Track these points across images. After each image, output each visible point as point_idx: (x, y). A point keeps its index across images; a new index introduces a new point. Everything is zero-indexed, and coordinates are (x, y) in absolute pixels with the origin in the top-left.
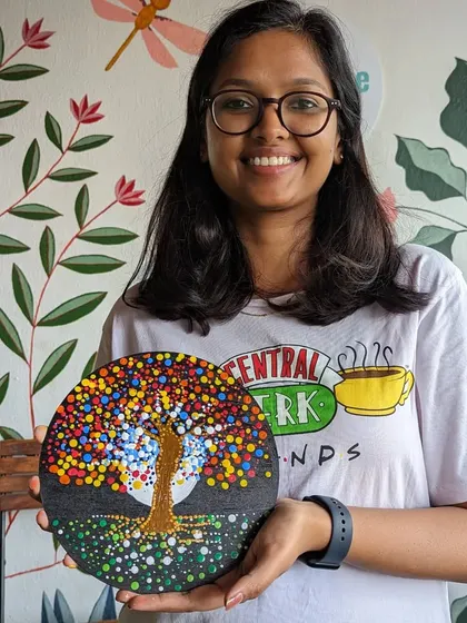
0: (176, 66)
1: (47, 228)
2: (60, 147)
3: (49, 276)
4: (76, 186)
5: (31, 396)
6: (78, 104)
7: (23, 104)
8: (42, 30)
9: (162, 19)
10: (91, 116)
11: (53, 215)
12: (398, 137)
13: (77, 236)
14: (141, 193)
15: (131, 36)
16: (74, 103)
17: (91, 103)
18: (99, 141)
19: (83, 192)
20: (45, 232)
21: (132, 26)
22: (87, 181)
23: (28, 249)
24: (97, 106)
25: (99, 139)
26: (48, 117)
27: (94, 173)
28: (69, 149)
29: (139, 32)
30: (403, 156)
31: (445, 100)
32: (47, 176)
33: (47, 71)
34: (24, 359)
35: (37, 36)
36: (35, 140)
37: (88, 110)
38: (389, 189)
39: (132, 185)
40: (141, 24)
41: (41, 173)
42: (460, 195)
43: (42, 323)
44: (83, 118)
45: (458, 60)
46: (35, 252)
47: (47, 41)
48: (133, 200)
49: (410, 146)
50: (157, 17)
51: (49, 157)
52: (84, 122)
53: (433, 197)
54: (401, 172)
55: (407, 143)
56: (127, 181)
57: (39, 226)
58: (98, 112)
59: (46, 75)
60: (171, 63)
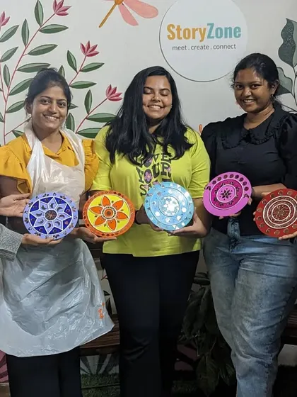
0: (137, 24)
1: (70, 114)
2: (75, 69)
4: (86, 90)
6: (85, 46)
7: (55, 46)
8: (64, 5)
10: (92, 53)
11: (73, 107)
13: (86, 118)
14: (120, 94)
15: (113, 8)
16: (83, 45)
17: (91, 46)
18: (97, 66)
19: (89, 94)
22: (91, 88)
24: (95, 47)
25: (97, 65)
26: (69, 54)
27: (95, 84)
28: (80, 71)
29: (117, 6)
33: (67, 28)
35: (61, 9)
36: (62, 66)
37: (90, 50)
39: (115, 89)
40: (118, 1)
42: (289, 92)
44: (88, 54)
45: (287, 20)
47: (67, 12)
48: (116, 98)
51: (70, 75)
52: (88, 56)
56: (113, 87)
58: (95, 50)
59: (66, 30)
60: (134, 23)
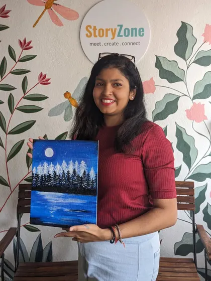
0: (62, 25)
1: (11, 94)
2: (15, 60)
3: (12, 114)
4: (23, 76)
5: (7, 162)
6: (22, 41)
8: (6, 9)
9: (56, 4)
10: (27, 47)
11: (13, 89)
12: (156, 56)
13: (23, 98)
14: (49, 80)
15: (43, 12)
16: (20, 41)
17: (27, 41)
18: (31, 58)
19: (25, 80)
20: (10, 96)
21: (43, 8)
22: (27, 74)
23: (3, 103)
24: (30, 43)
25: (31, 56)
26: (10, 48)
27: (29, 71)
28: (19, 61)
29: (47, 10)
30: (158, 64)
31: (177, 40)
32: (10, 73)
33: (8, 27)
34: (3, 147)
35: (4, 12)
36: (4, 57)
37: (26, 44)
38: (152, 78)
39: (45, 75)
40: (48, 7)
41: (8, 71)
42: (182, 80)
43: (10, 133)
44: (24, 48)
46: (6, 104)
47: (8, 14)
48: (45, 82)
49: (161, 60)
50: (54, 4)
51: (11, 65)
52: (25, 49)
53: (171, 81)
54: (157, 71)
55: (160, 58)
56: (43, 74)
57: (7, 93)
58: (30, 45)
59: (8, 29)
60: (60, 24)
